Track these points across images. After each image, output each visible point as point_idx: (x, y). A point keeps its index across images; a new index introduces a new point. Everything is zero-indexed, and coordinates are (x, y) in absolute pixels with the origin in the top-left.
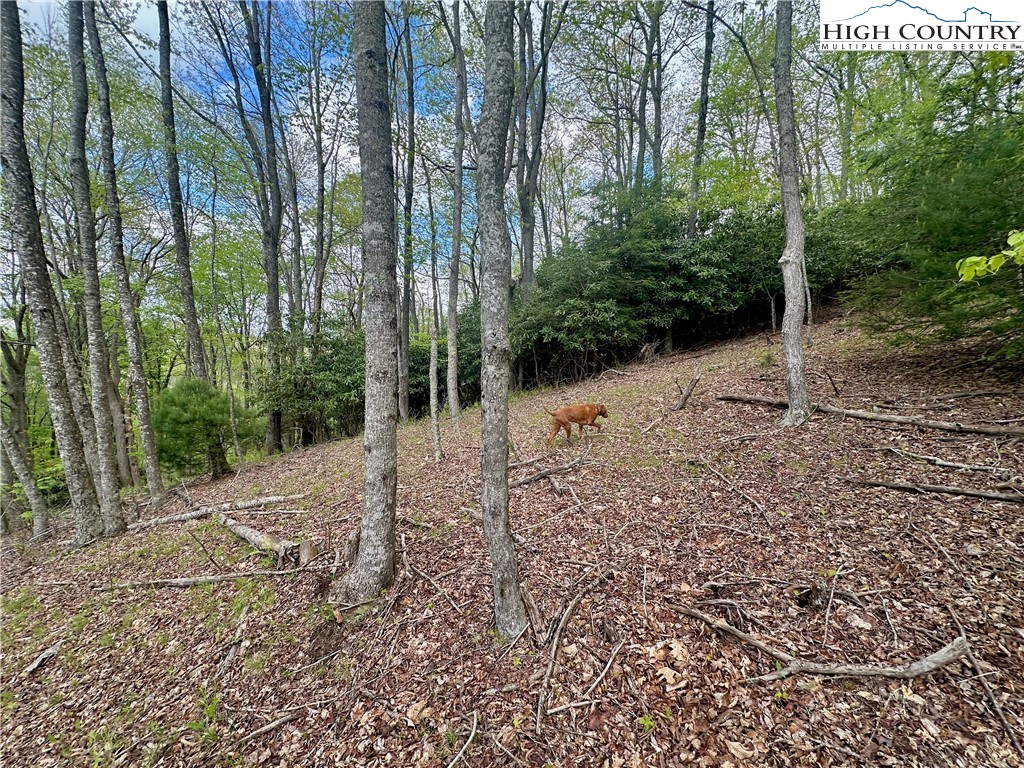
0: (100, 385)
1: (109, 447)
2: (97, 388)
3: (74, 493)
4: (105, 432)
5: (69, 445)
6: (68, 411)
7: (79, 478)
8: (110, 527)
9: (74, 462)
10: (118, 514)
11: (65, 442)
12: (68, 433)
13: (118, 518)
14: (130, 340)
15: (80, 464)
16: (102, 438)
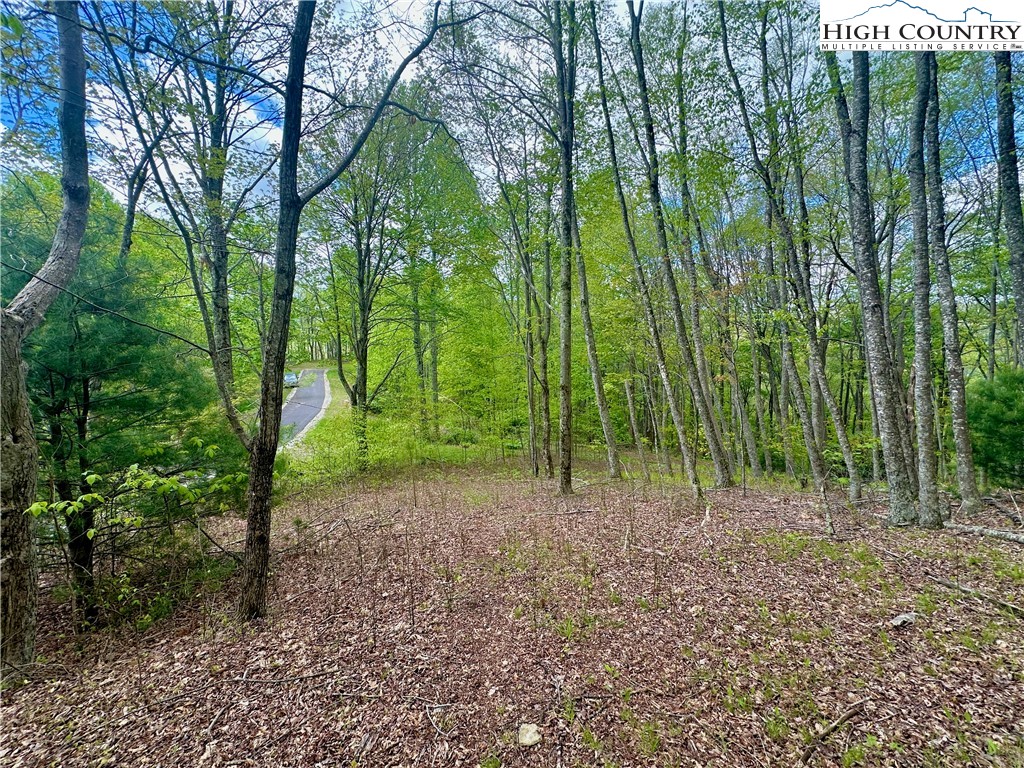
0: (924, 373)
1: (929, 437)
2: (921, 376)
3: (890, 474)
4: (927, 421)
5: (889, 429)
6: (889, 397)
7: (896, 461)
8: (925, 517)
9: (893, 445)
10: (935, 507)
11: (886, 425)
12: (888, 417)
13: (934, 511)
14: (947, 326)
15: (897, 448)
16: (923, 426)
